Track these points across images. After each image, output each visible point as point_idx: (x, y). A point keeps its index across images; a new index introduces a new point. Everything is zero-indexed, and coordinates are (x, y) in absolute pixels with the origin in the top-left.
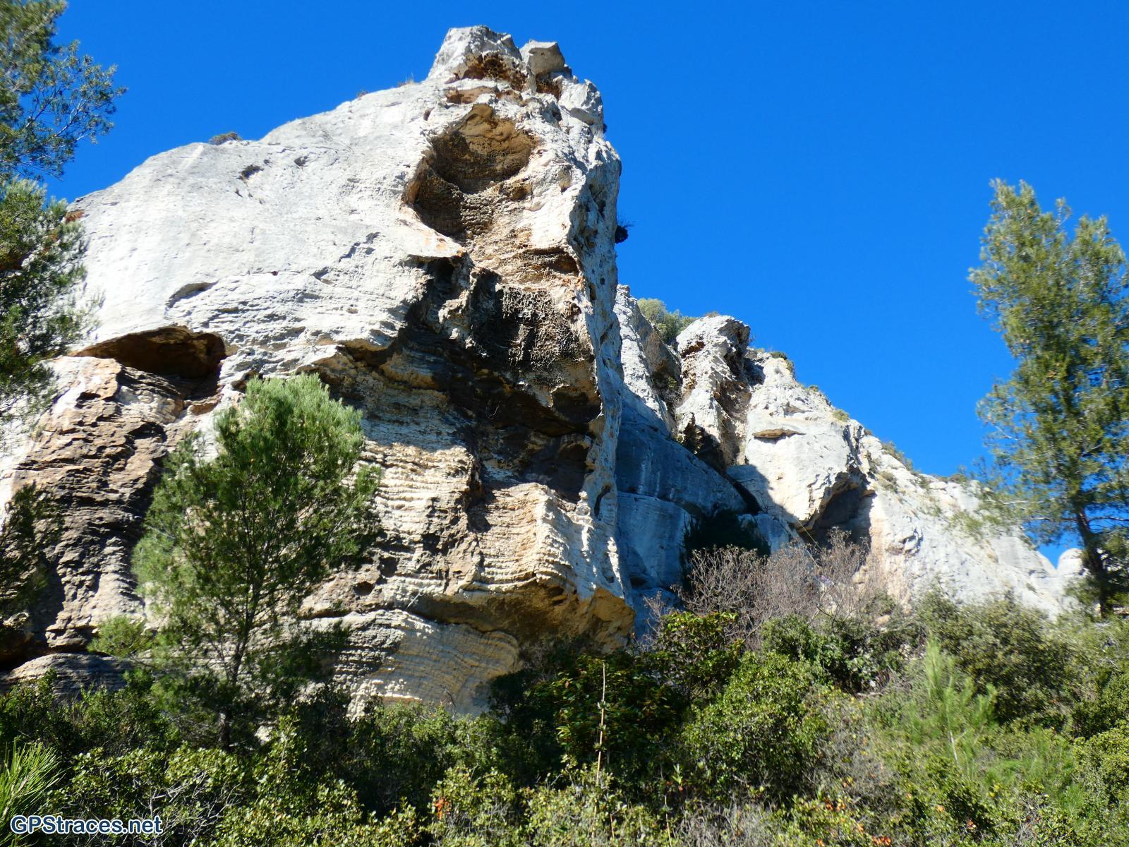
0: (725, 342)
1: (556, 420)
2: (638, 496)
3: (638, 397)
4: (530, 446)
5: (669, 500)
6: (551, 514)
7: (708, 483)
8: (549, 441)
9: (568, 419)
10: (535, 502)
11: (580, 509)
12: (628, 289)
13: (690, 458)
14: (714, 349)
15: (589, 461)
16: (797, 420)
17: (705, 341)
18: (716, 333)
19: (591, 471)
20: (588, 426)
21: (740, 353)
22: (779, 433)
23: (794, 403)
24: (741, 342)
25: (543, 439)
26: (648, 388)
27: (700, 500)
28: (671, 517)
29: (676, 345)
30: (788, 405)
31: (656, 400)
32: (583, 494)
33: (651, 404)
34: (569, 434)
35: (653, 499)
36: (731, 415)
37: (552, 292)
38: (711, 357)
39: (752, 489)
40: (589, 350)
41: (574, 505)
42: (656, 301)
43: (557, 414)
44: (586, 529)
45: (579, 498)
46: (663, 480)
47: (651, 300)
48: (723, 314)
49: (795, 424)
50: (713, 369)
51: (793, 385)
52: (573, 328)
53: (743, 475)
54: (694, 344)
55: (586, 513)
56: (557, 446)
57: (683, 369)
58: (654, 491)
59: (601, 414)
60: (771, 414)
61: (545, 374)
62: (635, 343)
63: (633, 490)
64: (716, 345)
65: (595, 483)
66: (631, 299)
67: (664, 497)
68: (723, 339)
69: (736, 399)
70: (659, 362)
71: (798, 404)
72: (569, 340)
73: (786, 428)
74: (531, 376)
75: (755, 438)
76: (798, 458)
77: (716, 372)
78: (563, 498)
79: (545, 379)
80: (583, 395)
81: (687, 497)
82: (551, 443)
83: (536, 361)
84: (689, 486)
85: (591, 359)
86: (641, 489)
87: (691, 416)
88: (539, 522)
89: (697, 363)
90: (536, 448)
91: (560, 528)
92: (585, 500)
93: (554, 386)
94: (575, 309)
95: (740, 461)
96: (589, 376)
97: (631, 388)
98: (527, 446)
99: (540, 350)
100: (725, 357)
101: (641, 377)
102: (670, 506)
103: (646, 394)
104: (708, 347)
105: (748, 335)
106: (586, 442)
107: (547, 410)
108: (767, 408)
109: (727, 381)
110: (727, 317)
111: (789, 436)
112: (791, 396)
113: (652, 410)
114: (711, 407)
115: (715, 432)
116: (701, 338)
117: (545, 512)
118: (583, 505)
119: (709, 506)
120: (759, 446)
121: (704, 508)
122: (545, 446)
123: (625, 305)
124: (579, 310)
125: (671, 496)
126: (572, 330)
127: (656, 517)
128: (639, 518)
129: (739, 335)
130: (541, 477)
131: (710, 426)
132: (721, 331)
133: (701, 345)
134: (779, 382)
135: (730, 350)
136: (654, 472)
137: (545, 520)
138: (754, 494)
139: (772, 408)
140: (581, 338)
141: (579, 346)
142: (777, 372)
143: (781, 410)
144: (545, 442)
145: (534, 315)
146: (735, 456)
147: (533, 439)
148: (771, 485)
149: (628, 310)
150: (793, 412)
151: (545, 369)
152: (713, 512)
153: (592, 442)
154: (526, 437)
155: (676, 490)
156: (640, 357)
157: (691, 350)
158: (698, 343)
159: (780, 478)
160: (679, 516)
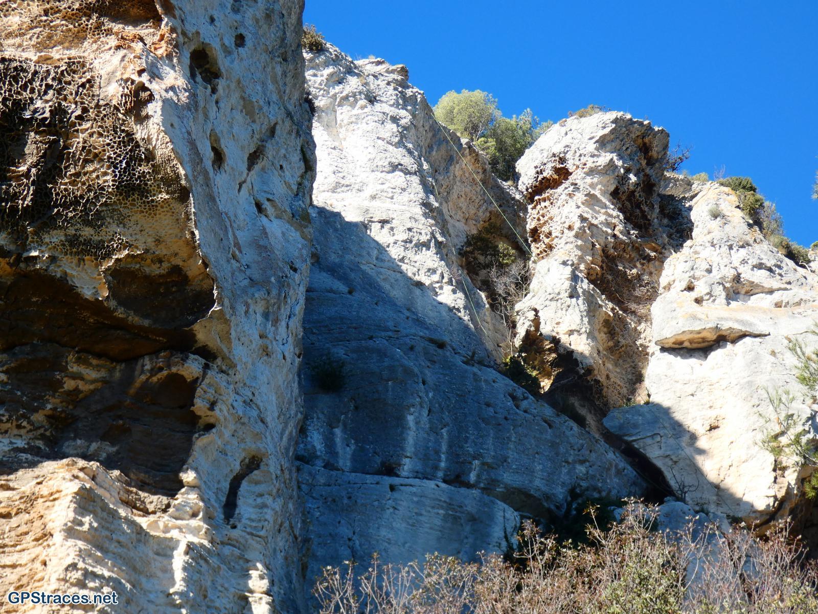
0: (611, 165)
1: (122, 325)
2: (396, 481)
3: (419, 284)
4: (69, 385)
5: (469, 486)
6: (87, 520)
7: (554, 445)
8: (111, 371)
9: (146, 323)
10: (53, 497)
11: (178, 508)
12: (404, 71)
13: (514, 398)
14: (589, 180)
15: (200, 405)
16: (753, 309)
17: (570, 166)
18: (591, 147)
19: (209, 427)
20: (193, 336)
21: (648, 186)
22: (712, 336)
23: (747, 274)
24: (650, 162)
25: (98, 368)
26: (440, 266)
27: (537, 483)
28: (473, 519)
29: (515, 177)
30: (737, 278)
31: (459, 286)
32: (188, 477)
33: (449, 297)
34: (155, 353)
35: (431, 484)
36: (625, 310)
37: (96, 64)
38: (580, 197)
39: (654, 454)
40: (178, 176)
41: (165, 500)
42: (478, 95)
43: (120, 313)
44: (182, 547)
45: (181, 485)
46: (455, 444)
47: (465, 93)
48: (605, 109)
49: (747, 317)
50: (583, 219)
51: (749, 238)
52: (140, 133)
53: (635, 426)
54: (549, 172)
55: (194, 515)
56: (128, 379)
57: (530, 225)
58: (436, 468)
59: (216, 308)
60: (698, 301)
61: (87, 232)
62: (415, 180)
63: (390, 470)
64: (592, 172)
65: (224, 453)
66: (409, 92)
67: (456, 479)
68: (605, 158)
69: (639, 277)
70: (483, 215)
71: (760, 277)
72: (134, 159)
73: (725, 326)
74: (55, 237)
75: (663, 349)
76: (750, 383)
77: (591, 226)
78: (143, 486)
79: (88, 242)
80: (176, 270)
81: (508, 478)
82: (117, 374)
83: (66, 206)
84: (512, 455)
85: (183, 195)
86: (407, 466)
87: (531, 315)
88: (58, 537)
89: (554, 211)
90: (84, 387)
91: (113, 547)
92: (193, 487)
93: (108, 256)
94: (144, 95)
95: (641, 399)
96: (182, 230)
97: (404, 267)
98: (60, 383)
99: (73, 183)
100: (615, 194)
101: (426, 245)
102: (470, 499)
103: (436, 277)
104: (577, 176)
105: (666, 147)
106: (192, 367)
107: (96, 306)
108: (690, 288)
109: (618, 243)
110: (613, 115)
111: (734, 341)
112: (744, 262)
113: (451, 309)
114: (573, 295)
115: (581, 345)
116: (562, 160)
117: (71, 515)
118: (188, 498)
119: (560, 492)
120: (670, 365)
121: (548, 497)
122: (104, 381)
123: (396, 105)
124: (151, 98)
125: (473, 477)
126: (138, 136)
127: (438, 522)
128: (399, 525)
129: (645, 149)
130: (94, 446)
131: (571, 332)
132: (602, 143)
133: (563, 173)
134: (717, 235)
135: (623, 179)
136: (434, 430)
137: (71, 532)
138: (659, 463)
139: (701, 289)
140: (159, 153)
141: (156, 169)
142: (715, 215)
143: (719, 291)
144: (103, 374)
145: (59, 111)
146: (633, 391)
147: (74, 368)
148: (702, 443)
149: (403, 113)
150: (749, 294)
151: (87, 223)
152: (569, 505)
153: (206, 367)
154: (57, 364)
155: (483, 464)
156: (426, 204)
157: (543, 186)
158: (557, 170)
159: (712, 428)
160: (491, 517)
